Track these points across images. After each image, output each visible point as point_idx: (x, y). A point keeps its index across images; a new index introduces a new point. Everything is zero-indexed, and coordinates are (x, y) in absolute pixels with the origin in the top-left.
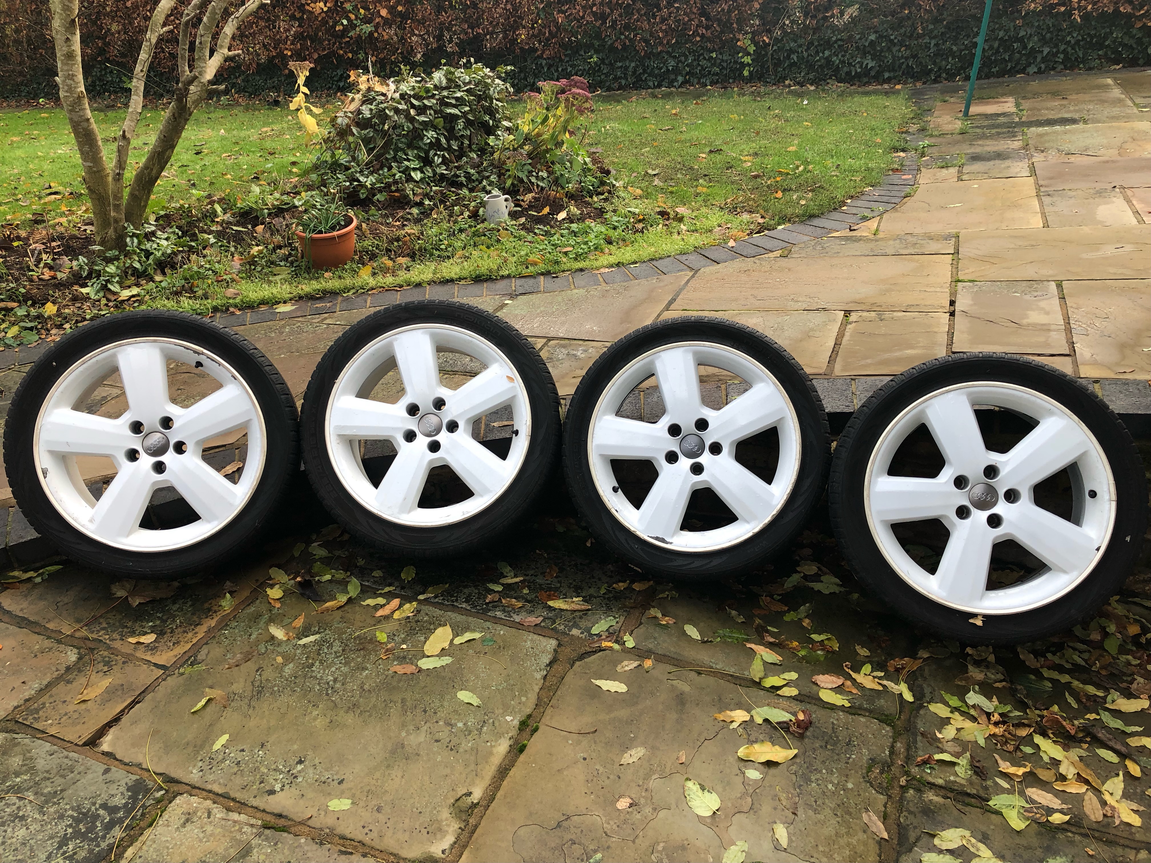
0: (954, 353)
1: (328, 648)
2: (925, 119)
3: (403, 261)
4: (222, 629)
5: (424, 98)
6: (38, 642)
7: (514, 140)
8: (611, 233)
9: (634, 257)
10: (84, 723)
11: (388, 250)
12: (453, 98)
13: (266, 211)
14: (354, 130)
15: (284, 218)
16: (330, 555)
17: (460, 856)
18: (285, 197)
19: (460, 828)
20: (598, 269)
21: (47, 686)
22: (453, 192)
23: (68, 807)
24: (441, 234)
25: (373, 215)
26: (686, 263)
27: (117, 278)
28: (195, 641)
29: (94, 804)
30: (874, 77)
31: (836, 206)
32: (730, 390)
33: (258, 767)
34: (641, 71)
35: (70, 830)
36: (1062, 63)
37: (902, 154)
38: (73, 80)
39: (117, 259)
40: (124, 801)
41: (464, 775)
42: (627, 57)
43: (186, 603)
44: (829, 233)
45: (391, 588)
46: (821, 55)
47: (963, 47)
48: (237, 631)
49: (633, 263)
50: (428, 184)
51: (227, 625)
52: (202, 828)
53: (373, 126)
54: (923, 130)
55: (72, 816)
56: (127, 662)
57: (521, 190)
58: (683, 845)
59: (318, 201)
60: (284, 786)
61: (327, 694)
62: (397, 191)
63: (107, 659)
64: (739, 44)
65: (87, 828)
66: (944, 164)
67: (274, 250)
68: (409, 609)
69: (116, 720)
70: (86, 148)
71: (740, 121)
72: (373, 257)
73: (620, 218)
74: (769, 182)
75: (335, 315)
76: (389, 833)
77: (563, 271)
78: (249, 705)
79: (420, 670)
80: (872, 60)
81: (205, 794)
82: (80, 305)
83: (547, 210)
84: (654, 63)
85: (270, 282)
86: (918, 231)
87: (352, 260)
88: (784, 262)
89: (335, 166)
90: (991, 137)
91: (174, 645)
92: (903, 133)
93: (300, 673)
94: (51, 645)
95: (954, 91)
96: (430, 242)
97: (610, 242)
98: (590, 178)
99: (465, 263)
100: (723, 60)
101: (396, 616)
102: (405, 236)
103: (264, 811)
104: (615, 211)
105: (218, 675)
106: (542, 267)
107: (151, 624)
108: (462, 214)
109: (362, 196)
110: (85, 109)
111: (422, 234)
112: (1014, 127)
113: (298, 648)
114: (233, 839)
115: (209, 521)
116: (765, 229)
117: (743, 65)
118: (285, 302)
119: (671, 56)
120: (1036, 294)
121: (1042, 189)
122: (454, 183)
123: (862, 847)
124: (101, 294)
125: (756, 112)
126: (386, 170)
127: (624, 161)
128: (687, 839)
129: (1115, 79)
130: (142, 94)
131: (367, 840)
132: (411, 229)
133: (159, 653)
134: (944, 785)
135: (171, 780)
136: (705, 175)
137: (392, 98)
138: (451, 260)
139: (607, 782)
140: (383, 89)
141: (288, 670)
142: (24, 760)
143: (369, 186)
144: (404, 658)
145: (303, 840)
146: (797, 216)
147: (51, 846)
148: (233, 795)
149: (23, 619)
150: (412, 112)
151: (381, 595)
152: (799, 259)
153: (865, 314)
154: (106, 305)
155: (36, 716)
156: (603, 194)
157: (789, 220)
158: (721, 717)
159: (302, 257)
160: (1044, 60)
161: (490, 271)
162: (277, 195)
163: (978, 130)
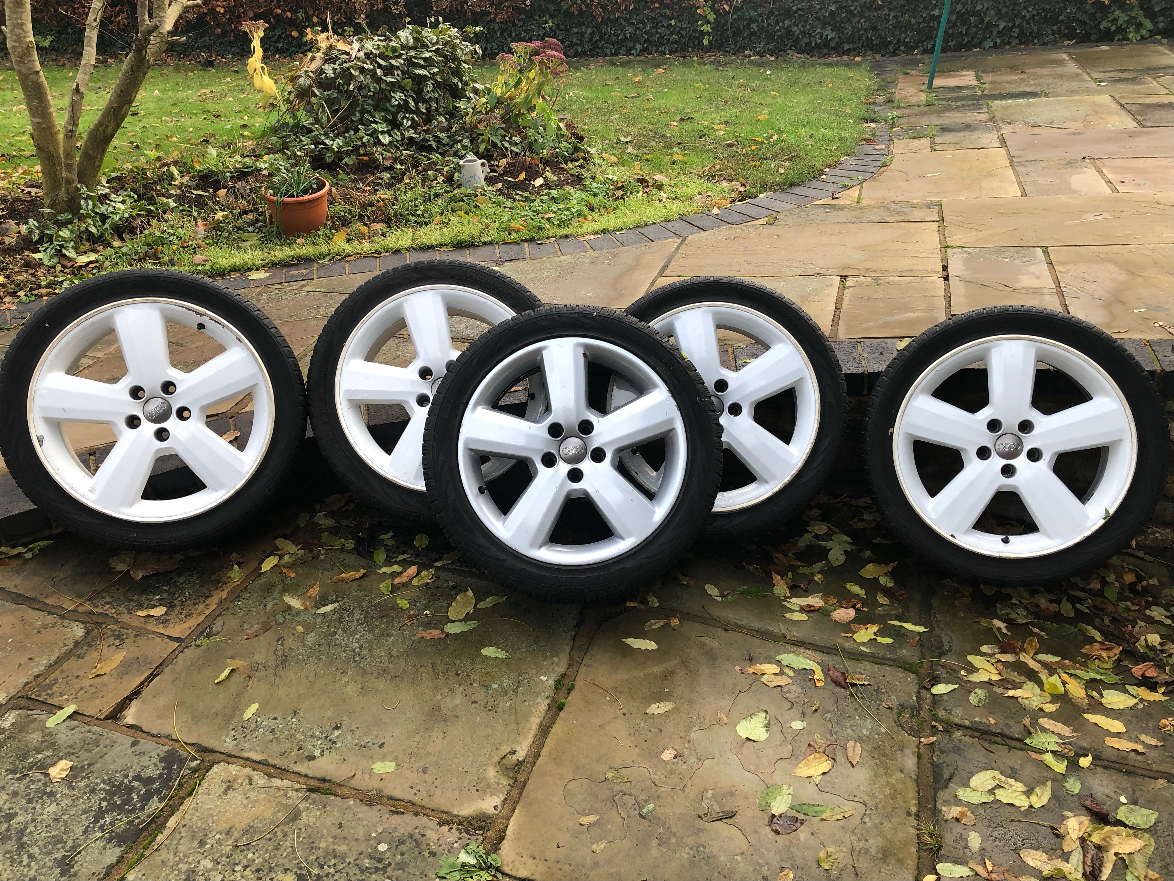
0: (953, 315)
1: (348, 616)
2: (890, 91)
3: (379, 227)
4: (234, 600)
5: (391, 58)
6: (38, 618)
7: (487, 103)
8: (592, 199)
9: (620, 224)
10: (102, 697)
11: (361, 216)
12: (421, 58)
13: (228, 174)
14: (316, 91)
15: (247, 182)
16: (337, 524)
17: (513, 811)
18: (247, 160)
19: (509, 785)
20: (583, 235)
21: (56, 662)
22: (425, 156)
23: (99, 780)
24: (417, 199)
25: (342, 180)
26: (672, 230)
27: (72, 243)
28: (207, 613)
29: (127, 776)
30: (833, 49)
31: (816, 175)
32: (737, 353)
33: (293, 734)
34: (598, 38)
35: (104, 804)
36: (1017, 38)
37: (872, 125)
38: (23, 30)
39: (70, 222)
40: (158, 772)
41: (506, 734)
42: (583, 23)
43: (192, 575)
44: (813, 201)
45: (406, 556)
46: (781, 24)
47: (921, 20)
48: (251, 602)
49: (618, 230)
50: (397, 148)
51: (238, 596)
52: (245, 794)
53: (337, 88)
54: (889, 101)
55: (104, 790)
56: (138, 635)
57: (495, 155)
58: (731, 792)
59: (283, 164)
60: (323, 751)
61: (355, 661)
62: (365, 154)
63: (117, 633)
64: (698, 11)
65: (122, 801)
66: (915, 134)
67: (240, 215)
68: (427, 576)
69: (136, 693)
70: (35, 103)
71: (706, 90)
72: (346, 223)
73: (599, 185)
74: (744, 151)
75: (314, 282)
76: (438, 792)
77: (548, 238)
78: (275, 674)
79: (448, 635)
80: (832, 30)
81: (242, 761)
82: (33, 271)
83: (523, 176)
84: (611, 30)
85: (239, 248)
86: (899, 198)
87: (325, 226)
88: (771, 229)
89: (298, 129)
90: (957, 109)
91: (186, 617)
92: (870, 104)
93: (323, 641)
94: (54, 621)
95: (915, 64)
96: (405, 207)
97: (592, 209)
98: (565, 144)
99: (445, 229)
100: (682, 29)
101: (415, 582)
102: (378, 202)
103: (306, 776)
104: (593, 178)
105: (238, 646)
106: (526, 234)
107: (158, 597)
108: (436, 179)
109: (329, 160)
110: (34, 60)
111: (396, 198)
112: (978, 100)
113: (317, 617)
114: (279, 803)
115: (216, 490)
116: (747, 197)
117: (703, 33)
118: (258, 269)
119: (628, 23)
120: (1024, 260)
121: (1015, 160)
122: (424, 147)
123: (901, 786)
124: (55, 260)
125: (721, 81)
126: (352, 133)
127: (594, 128)
128: (734, 786)
129: (1070, 55)
130: (95, 45)
131: (416, 800)
132: (384, 194)
133: (171, 625)
134: (970, 725)
135: (205, 750)
136: (679, 143)
137: (356, 57)
138: (429, 226)
139: (650, 735)
140: (346, 48)
141: (311, 639)
142: (43, 737)
143: (336, 149)
144: (429, 623)
145: (351, 802)
146: (778, 185)
147: (86, 820)
148: (271, 761)
149: (19, 595)
150: (379, 72)
151: (396, 563)
152: (787, 227)
153: (861, 279)
154: (62, 271)
155: (49, 691)
156: (577, 160)
157: (770, 189)
158: (751, 670)
159: (271, 222)
160: (1000, 34)
161: (472, 237)
162: (238, 158)
163: (943, 103)
